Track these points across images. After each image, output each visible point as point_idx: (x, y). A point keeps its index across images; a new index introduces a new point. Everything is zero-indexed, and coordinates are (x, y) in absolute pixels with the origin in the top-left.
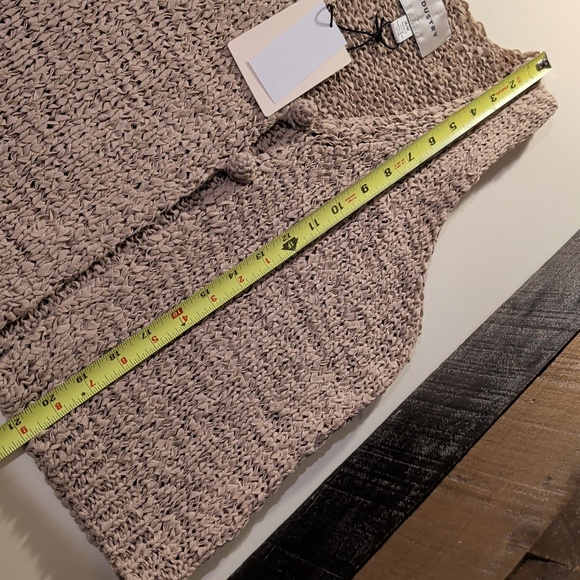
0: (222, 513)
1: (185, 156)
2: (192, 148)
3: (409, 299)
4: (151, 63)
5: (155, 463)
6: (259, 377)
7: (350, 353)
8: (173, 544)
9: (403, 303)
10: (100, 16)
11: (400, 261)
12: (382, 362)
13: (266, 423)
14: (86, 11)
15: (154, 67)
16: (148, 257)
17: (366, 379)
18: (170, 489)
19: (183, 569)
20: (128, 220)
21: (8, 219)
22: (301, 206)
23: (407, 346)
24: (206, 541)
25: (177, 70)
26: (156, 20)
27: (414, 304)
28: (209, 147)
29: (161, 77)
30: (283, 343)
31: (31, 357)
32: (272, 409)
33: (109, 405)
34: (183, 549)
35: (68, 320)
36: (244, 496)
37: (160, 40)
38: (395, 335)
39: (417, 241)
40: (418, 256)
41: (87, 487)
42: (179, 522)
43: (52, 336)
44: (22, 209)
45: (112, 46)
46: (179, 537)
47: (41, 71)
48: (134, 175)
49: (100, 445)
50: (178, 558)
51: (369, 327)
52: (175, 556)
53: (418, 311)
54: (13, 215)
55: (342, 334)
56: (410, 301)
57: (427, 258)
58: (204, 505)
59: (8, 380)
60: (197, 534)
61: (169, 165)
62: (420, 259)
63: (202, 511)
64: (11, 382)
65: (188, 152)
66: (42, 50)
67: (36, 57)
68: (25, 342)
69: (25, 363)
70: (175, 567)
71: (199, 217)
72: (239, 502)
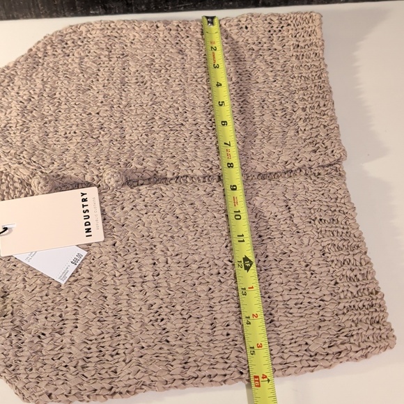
0: (249, 29)
1: (148, 205)
2: (141, 206)
3: (40, 56)
4: (136, 267)
5: (269, 74)
6: (178, 75)
7: (107, 53)
8: (285, 34)
9: (45, 56)
10: (156, 310)
11: (28, 78)
12: (89, 35)
13: (190, 53)
14: (165, 317)
15: (135, 264)
16: (210, 166)
17: (109, 34)
18: (269, 59)
19: (290, 18)
20: (212, 189)
21: (287, 226)
22: (81, 141)
23: (65, 32)
24: (269, 21)
25: (120, 255)
26: (115, 291)
27: (39, 50)
28: (128, 202)
29: (135, 256)
30: (149, 83)
31: (313, 154)
32: (181, 56)
33: (279, 112)
34: (282, 27)
35: (279, 161)
36: (232, 28)
37: (120, 278)
38: (67, 44)
39: (6, 81)
40: (12, 72)
41: (317, 84)
42: (274, 42)
43: (294, 158)
44: (274, 227)
45: (159, 289)
46: (279, 35)
47: (219, 294)
48: (191, 211)
49: (297, 97)
50: (289, 25)
51: (82, 58)
52: (289, 27)
53: (40, 45)
54: (282, 226)
55: (103, 65)
56: (40, 55)
57: (8, 67)
58: (255, 39)
59: (333, 151)
60: (269, 29)
61: (163, 205)
62: (13, 70)
63: (258, 37)
64: (331, 150)
65: (146, 206)
66: (211, 307)
67: (218, 304)
68: (311, 163)
69: (318, 153)
70: (294, 22)
71: (162, 168)
72: (237, 27)
